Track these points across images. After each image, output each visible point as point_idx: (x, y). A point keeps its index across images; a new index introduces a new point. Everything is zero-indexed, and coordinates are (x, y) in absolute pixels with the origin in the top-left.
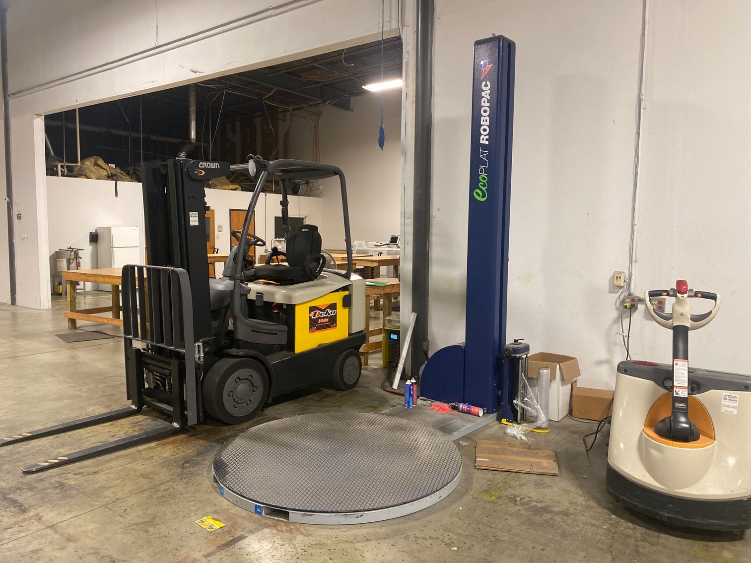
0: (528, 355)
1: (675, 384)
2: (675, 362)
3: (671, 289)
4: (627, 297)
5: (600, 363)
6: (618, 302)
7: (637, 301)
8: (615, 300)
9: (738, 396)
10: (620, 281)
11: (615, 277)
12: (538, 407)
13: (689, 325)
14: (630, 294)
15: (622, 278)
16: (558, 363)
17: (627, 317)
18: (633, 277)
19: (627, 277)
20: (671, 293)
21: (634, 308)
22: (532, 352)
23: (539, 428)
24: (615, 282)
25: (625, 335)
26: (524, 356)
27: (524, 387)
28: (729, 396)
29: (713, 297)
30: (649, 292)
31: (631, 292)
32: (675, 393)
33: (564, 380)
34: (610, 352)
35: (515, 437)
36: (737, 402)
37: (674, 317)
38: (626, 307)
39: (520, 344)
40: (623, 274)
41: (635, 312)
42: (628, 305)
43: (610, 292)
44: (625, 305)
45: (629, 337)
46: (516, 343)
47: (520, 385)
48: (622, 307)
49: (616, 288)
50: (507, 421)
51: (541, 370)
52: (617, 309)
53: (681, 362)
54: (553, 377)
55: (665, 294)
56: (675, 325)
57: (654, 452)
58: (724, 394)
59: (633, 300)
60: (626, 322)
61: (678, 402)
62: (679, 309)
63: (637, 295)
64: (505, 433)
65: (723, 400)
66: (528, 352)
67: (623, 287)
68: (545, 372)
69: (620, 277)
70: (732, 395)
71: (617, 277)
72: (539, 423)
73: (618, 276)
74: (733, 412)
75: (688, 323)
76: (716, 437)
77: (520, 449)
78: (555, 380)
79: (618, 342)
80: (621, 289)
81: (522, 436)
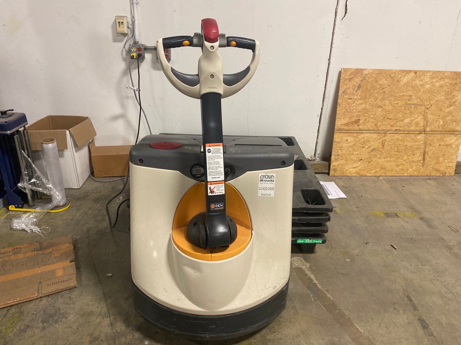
0: (26, 126)
1: (209, 179)
2: (207, 148)
3: (196, 35)
4: (133, 46)
5: (115, 118)
6: (124, 53)
7: (143, 49)
8: (121, 50)
9: (274, 175)
10: (123, 27)
11: (117, 23)
12: (50, 186)
13: (221, 92)
14: (135, 43)
15: (125, 24)
16: (68, 129)
17: (136, 68)
18: (136, 22)
19: (130, 22)
20: (195, 41)
21: (141, 58)
22: (31, 121)
23: (57, 207)
24: (118, 29)
25: (135, 88)
26: (21, 129)
27: (29, 166)
28: (265, 176)
29: (250, 46)
30: (164, 39)
31: (137, 40)
32: (209, 191)
33: (77, 146)
34: (123, 106)
35: (24, 230)
36: (274, 182)
37: (202, 79)
38: (132, 57)
39: (10, 116)
40: (125, 18)
41: (142, 62)
42: (135, 55)
43: (115, 40)
44: (132, 55)
45: (139, 90)
46: (4, 116)
47: (23, 165)
48: (129, 57)
49: (119, 36)
50: (16, 207)
51: (44, 145)
52: (124, 59)
53: (214, 147)
54: (62, 148)
55: (187, 42)
56: (204, 91)
57: (189, 271)
58: (260, 175)
59: (139, 49)
60: (135, 73)
61: (213, 203)
62: (209, 68)
63: (143, 43)
64: (11, 229)
65: (260, 182)
66: (26, 123)
67: (128, 34)
68: (50, 146)
69: (122, 23)
70: (269, 174)
71: (119, 22)
72: (55, 203)
73: (121, 21)
74: (270, 195)
75: (220, 89)
76: (254, 227)
77: (28, 255)
78: (67, 148)
79: (129, 95)
80: (125, 36)
81: (32, 227)
